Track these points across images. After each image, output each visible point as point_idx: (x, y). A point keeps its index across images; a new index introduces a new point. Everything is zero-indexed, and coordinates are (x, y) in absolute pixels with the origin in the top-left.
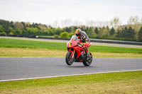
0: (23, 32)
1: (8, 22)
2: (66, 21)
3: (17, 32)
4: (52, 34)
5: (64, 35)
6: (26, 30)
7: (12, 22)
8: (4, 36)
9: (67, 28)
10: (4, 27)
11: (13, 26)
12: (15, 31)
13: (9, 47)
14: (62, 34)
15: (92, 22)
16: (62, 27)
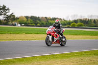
0: (46, 24)
1: (36, 17)
2: (74, 16)
3: (42, 24)
4: (65, 25)
5: (73, 25)
6: (48, 22)
7: (39, 17)
8: (34, 26)
9: (75, 20)
10: (34, 20)
11: (39, 20)
12: (41, 23)
13: (38, 33)
14: (72, 24)
15: (92, 16)
16: (72, 19)
